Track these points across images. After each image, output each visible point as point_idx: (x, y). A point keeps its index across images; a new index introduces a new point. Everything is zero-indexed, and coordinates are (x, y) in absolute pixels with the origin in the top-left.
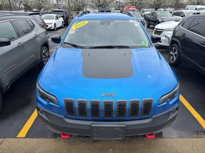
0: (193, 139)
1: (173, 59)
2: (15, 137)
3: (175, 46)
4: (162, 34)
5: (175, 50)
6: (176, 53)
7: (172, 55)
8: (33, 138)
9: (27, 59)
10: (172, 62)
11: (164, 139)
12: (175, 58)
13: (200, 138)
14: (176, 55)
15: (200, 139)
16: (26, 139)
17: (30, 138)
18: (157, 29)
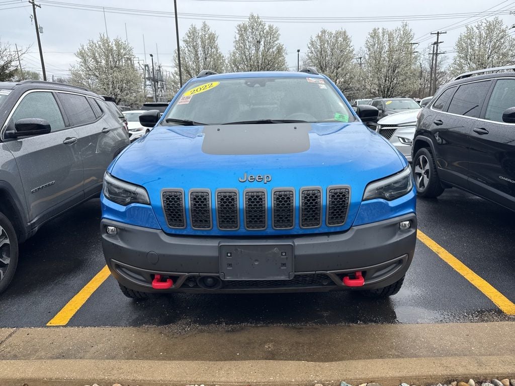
0: (469, 324)
1: (422, 184)
2: (43, 325)
3: (423, 153)
4: (395, 135)
5: (425, 162)
6: (427, 167)
7: (420, 175)
8: (85, 326)
9: (82, 183)
10: (421, 190)
11: (398, 326)
12: (426, 181)
13: (487, 321)
14: (427, 172)
15: (486, 324)
16: (69, 328)
17: (78, 326)
18: (383, 126)
